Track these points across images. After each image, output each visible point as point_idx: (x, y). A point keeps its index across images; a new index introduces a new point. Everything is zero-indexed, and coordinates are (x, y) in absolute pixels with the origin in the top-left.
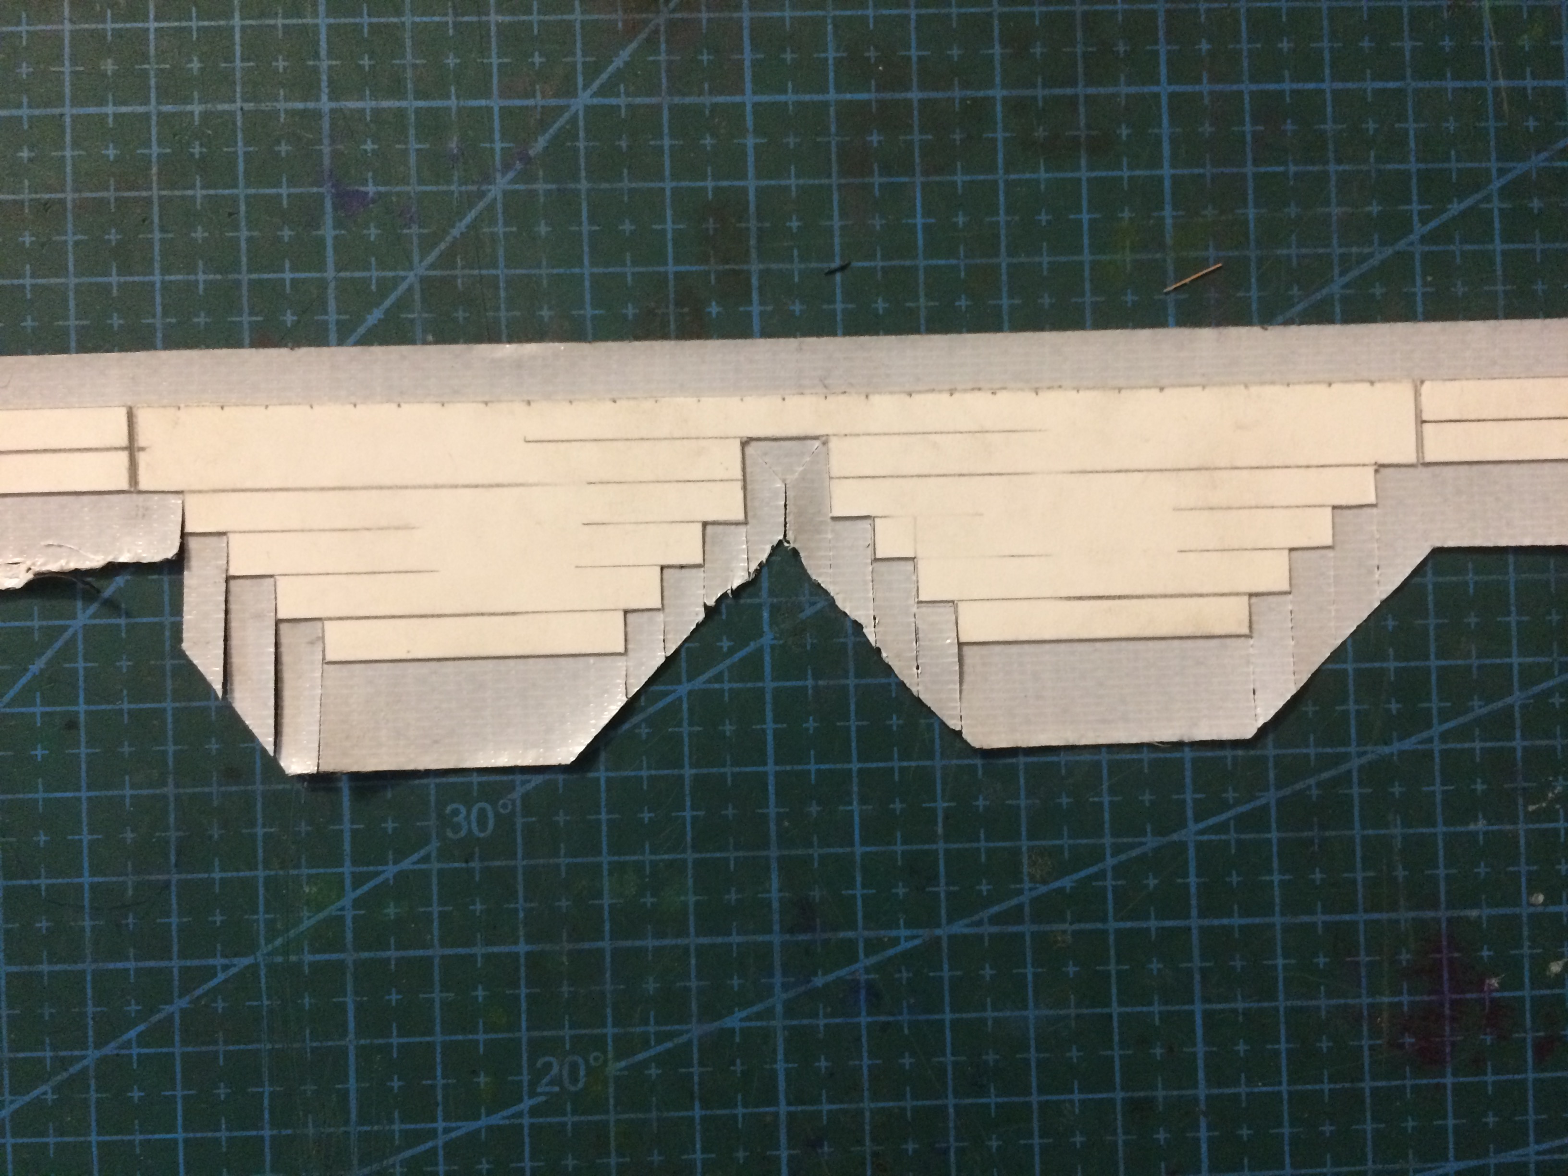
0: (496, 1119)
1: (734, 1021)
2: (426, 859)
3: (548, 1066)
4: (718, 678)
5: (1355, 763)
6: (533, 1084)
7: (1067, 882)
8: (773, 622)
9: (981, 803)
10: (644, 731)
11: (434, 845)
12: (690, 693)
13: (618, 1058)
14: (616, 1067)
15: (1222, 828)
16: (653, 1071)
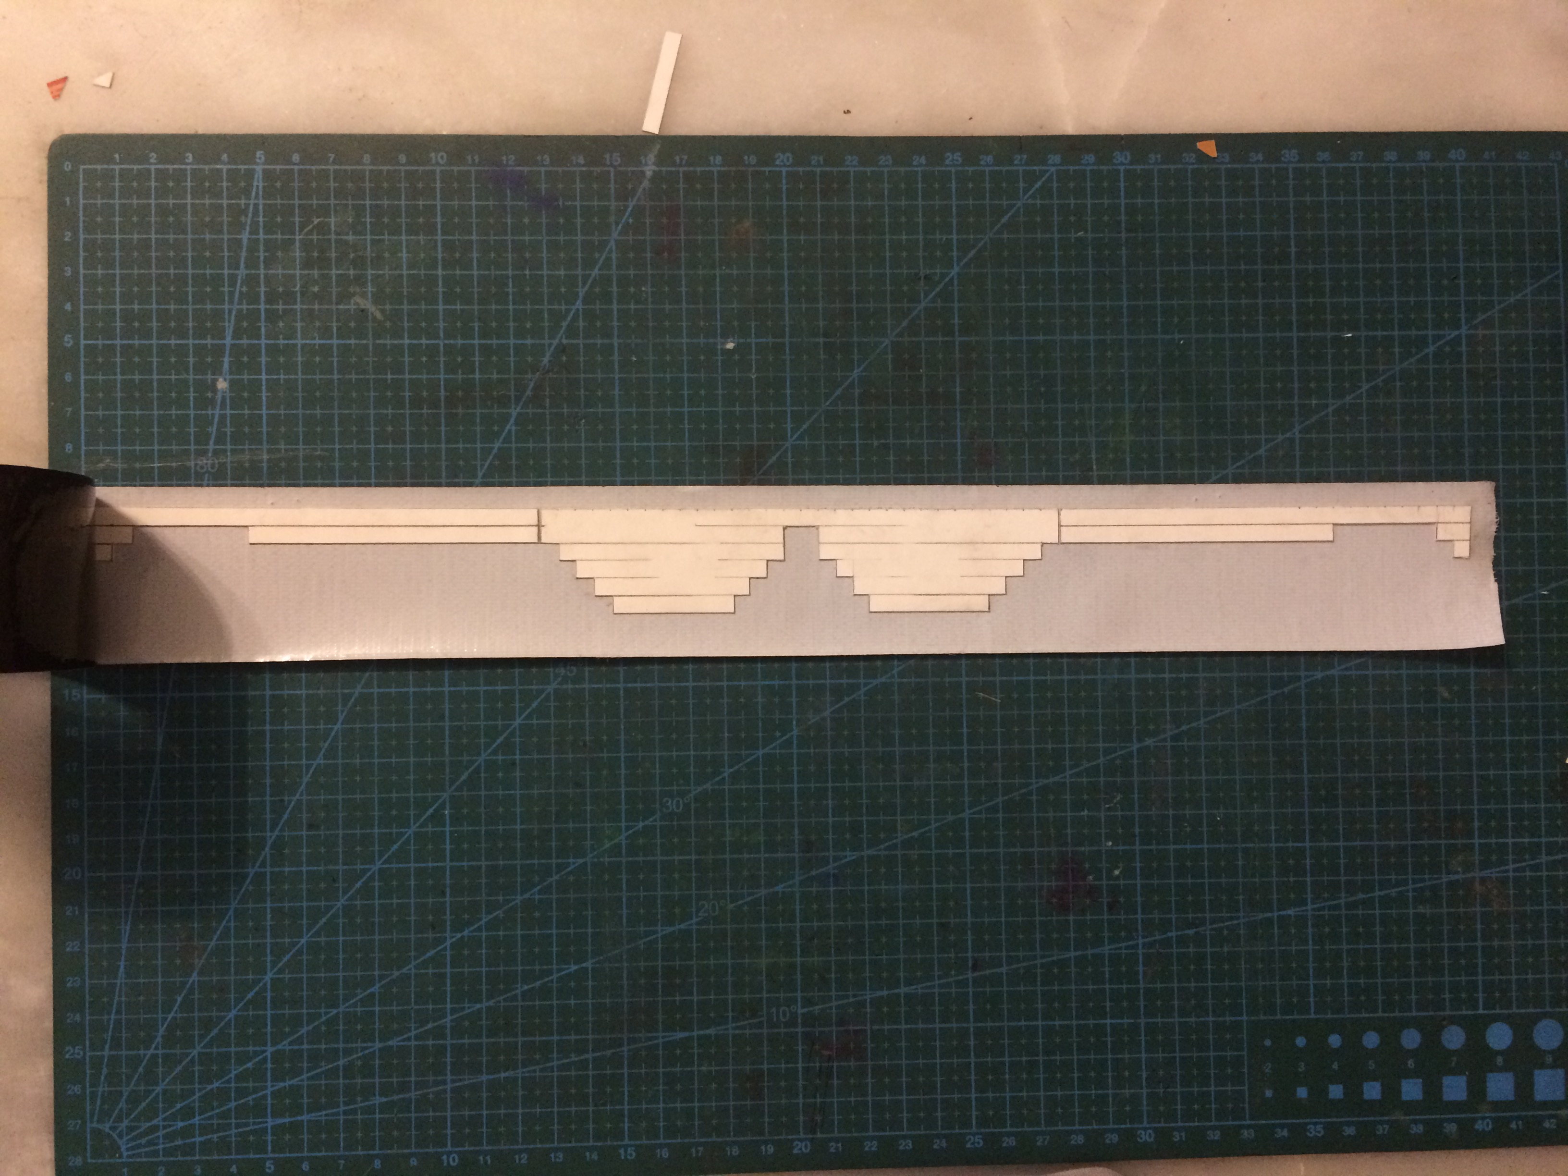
0: (682, 926)
1: (779, 888)
2: (655, 820)
3: (703, 906)
4: (775, 748)
5: (1035, 786)
6: (698, 911)
7: (915, 834)
8: (797, 725)
9: (881, 801)
10: (744, 769)
11: (658, 815)
12: (763, 755)
13: (731, 902)
14: (731, 906)
15: (980, 812)
16: (746, 908)
